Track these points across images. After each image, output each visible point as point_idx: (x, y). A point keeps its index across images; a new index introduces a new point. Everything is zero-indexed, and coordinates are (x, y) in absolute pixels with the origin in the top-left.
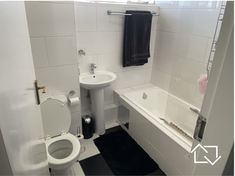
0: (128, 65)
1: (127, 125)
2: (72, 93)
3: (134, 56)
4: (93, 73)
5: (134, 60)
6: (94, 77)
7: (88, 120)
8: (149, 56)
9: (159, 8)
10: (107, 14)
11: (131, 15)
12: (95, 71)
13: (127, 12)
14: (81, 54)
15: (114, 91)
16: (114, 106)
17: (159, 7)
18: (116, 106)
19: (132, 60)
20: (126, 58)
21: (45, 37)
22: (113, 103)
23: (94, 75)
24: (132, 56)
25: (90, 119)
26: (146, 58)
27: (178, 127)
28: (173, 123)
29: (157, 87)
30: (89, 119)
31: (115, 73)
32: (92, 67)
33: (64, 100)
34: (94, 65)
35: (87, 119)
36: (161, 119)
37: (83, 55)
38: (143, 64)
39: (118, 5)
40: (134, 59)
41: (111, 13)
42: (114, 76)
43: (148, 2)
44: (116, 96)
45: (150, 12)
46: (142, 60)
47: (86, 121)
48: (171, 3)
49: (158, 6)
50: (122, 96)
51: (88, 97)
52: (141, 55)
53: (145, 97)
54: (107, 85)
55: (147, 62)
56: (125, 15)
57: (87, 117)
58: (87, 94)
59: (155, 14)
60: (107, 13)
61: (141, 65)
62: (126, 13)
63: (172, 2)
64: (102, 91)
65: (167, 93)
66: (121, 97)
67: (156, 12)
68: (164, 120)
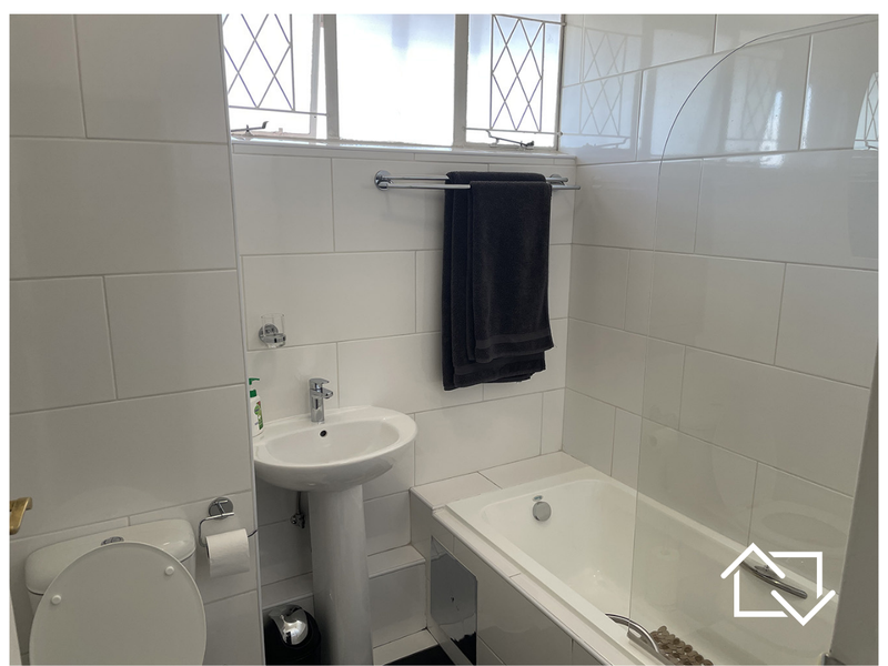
0: (466, 381)
1: (468, 645)
2: (219, 508)
3: (489, 343)
4: (320, 418)
5: (490, 360)
6: (324, 434)
7: (295, 629)
8: (549, 344)
9: (576, 163)
10: (376, 190)
11: (469, 186)
12: (330, 409)
13: (453, 177)
14: (270, 341)
15: (410, 491)
16: (414, 557)
17: (575, 159)
18: (420, 558)
19: (479, 361)
20: (454, 354)
21: (102, 275)
22: (410, 544)
23: (320, 427)
24: (479, 345)
25: (305, 625)
26: (538, 351)
27: (695, 649)
28: (671, 631)
29: (589, 469)
30: (298, 622)
31: (413, 415)
32: (316, 396)
33: (182, 543)
34: (324, 386)
35: (290, 624)
36: (618, 620)
37: (278, 344)
38: (527, 377)
39: (415, 153)
40: (488, 357)
41: (389, 180)
42: (407, 430)
43: (532, 144)
44: (419, 512)
45: (541, 178)
46: (522, 360)
47: (285, 631)
48: (620, 146)
49: (573, 154)
50: (444, 511)
51: (300, 522)
52: (514, 339)
53: (541, 513)
54: (377, 469)
55: (540, 365)
56: (446, 190)
57: (291, 613)
58: (294, 511)
59: (562, 182)
60: (372, 182)
61: (520, 380)
62: (447, 182)
63: (624, 142)
64: (357, 494)
65: (633, 492)
66: (441, 515)
67: (563, 177)
68: (626, 624)
